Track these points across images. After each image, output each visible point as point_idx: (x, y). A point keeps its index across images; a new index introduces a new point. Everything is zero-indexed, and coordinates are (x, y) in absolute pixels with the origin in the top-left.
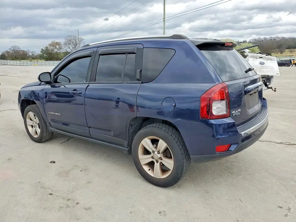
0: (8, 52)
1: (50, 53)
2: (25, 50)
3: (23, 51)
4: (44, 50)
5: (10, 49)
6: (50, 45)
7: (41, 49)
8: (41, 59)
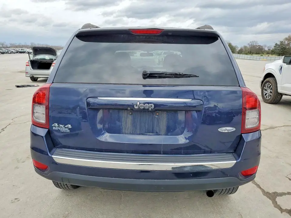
0: (245, 47)
1: (284, 48)
2: (261, 45)
3: (260, 46)
4: (278, 45)
5: (249, 44)
6: (286, 39)
7: (276, 43)
8: (272, 54)
